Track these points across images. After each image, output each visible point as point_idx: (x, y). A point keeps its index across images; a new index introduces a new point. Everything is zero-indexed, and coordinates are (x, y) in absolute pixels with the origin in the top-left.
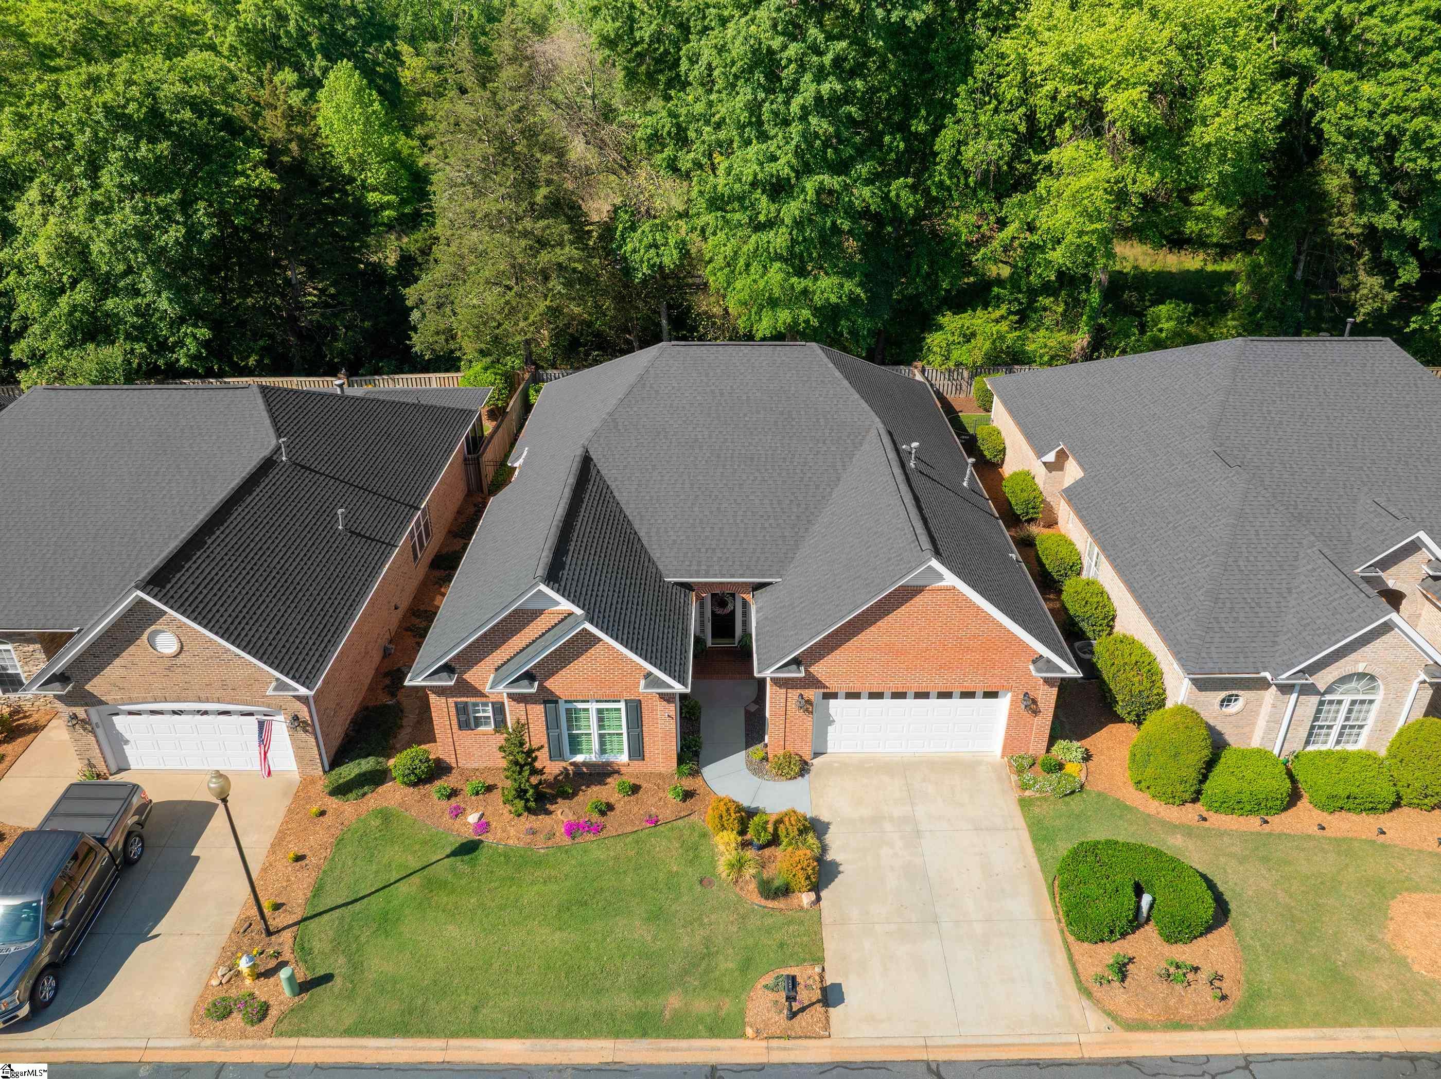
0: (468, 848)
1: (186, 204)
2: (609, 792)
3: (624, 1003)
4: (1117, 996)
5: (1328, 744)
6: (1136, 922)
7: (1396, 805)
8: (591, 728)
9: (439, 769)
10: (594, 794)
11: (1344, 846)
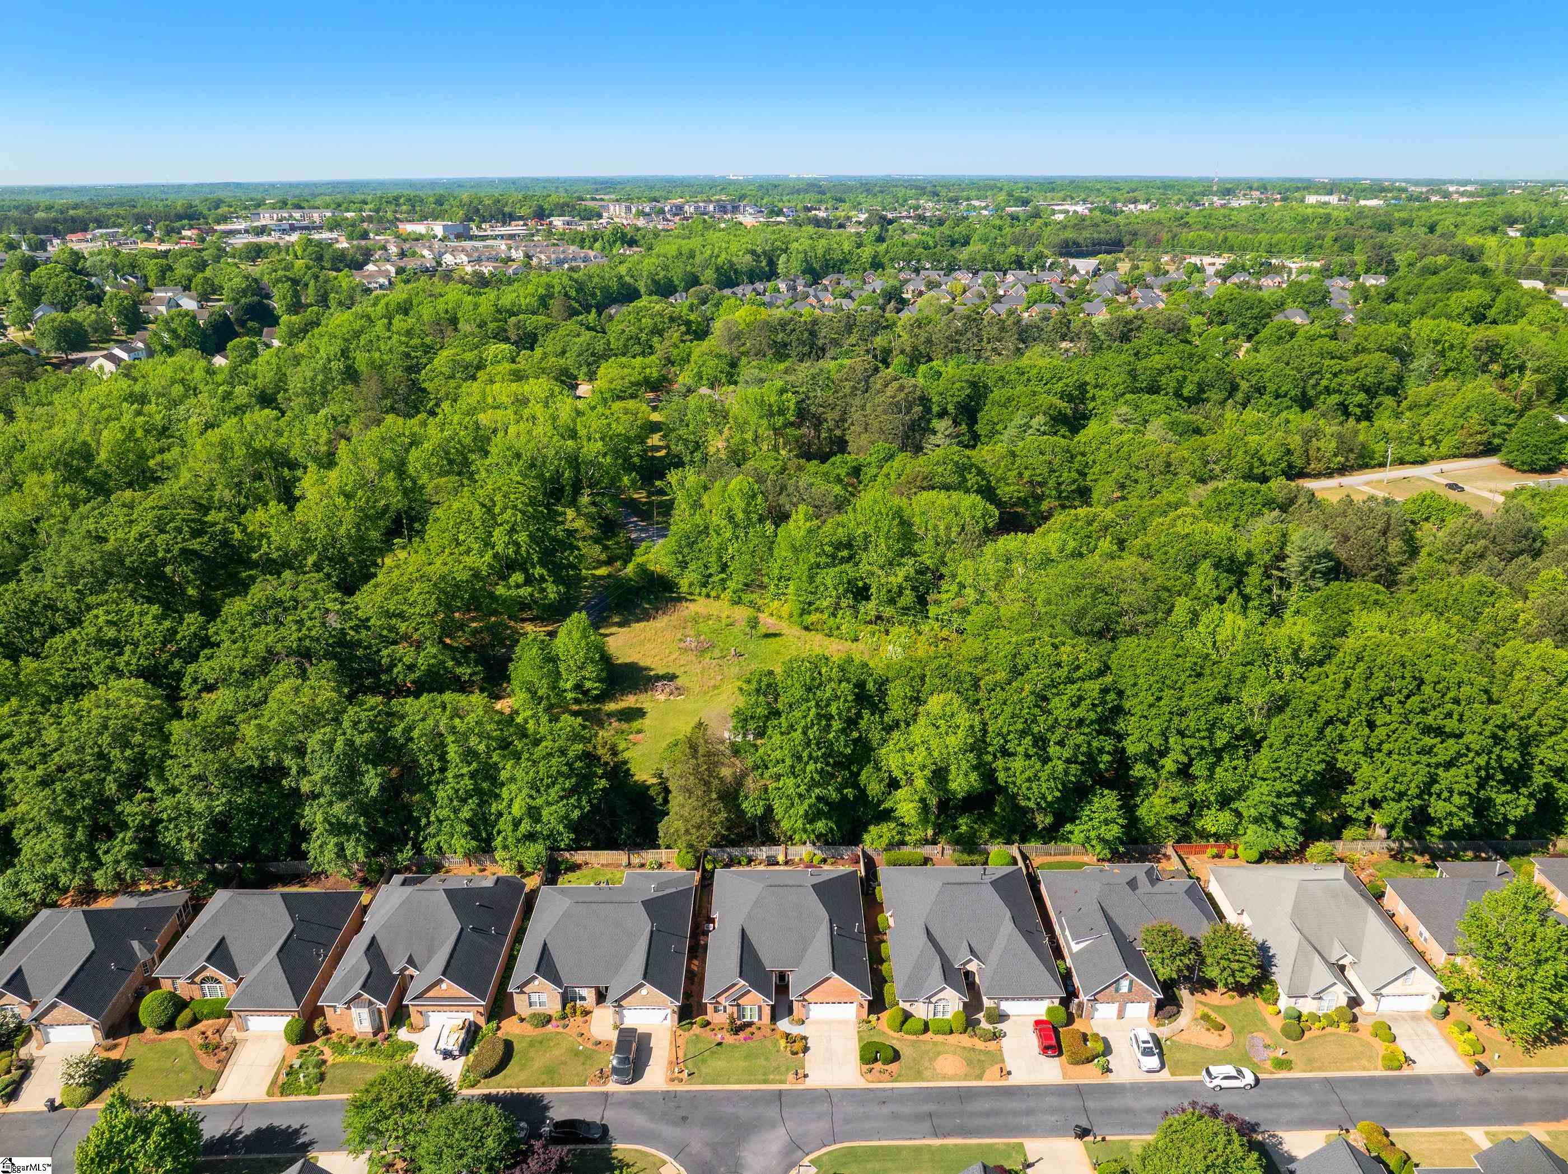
0: (719, 1044)
1: (579, 800)
2: (753, 1029)
3: (760, 1077)
4: (869, 1076)
5: (940, 1016)
6: (876, 1060)
7: (951, 1032)
8: (748, 1013)
9: (708, 1023)
10: (749, 1030)
11: (935, 1044)
